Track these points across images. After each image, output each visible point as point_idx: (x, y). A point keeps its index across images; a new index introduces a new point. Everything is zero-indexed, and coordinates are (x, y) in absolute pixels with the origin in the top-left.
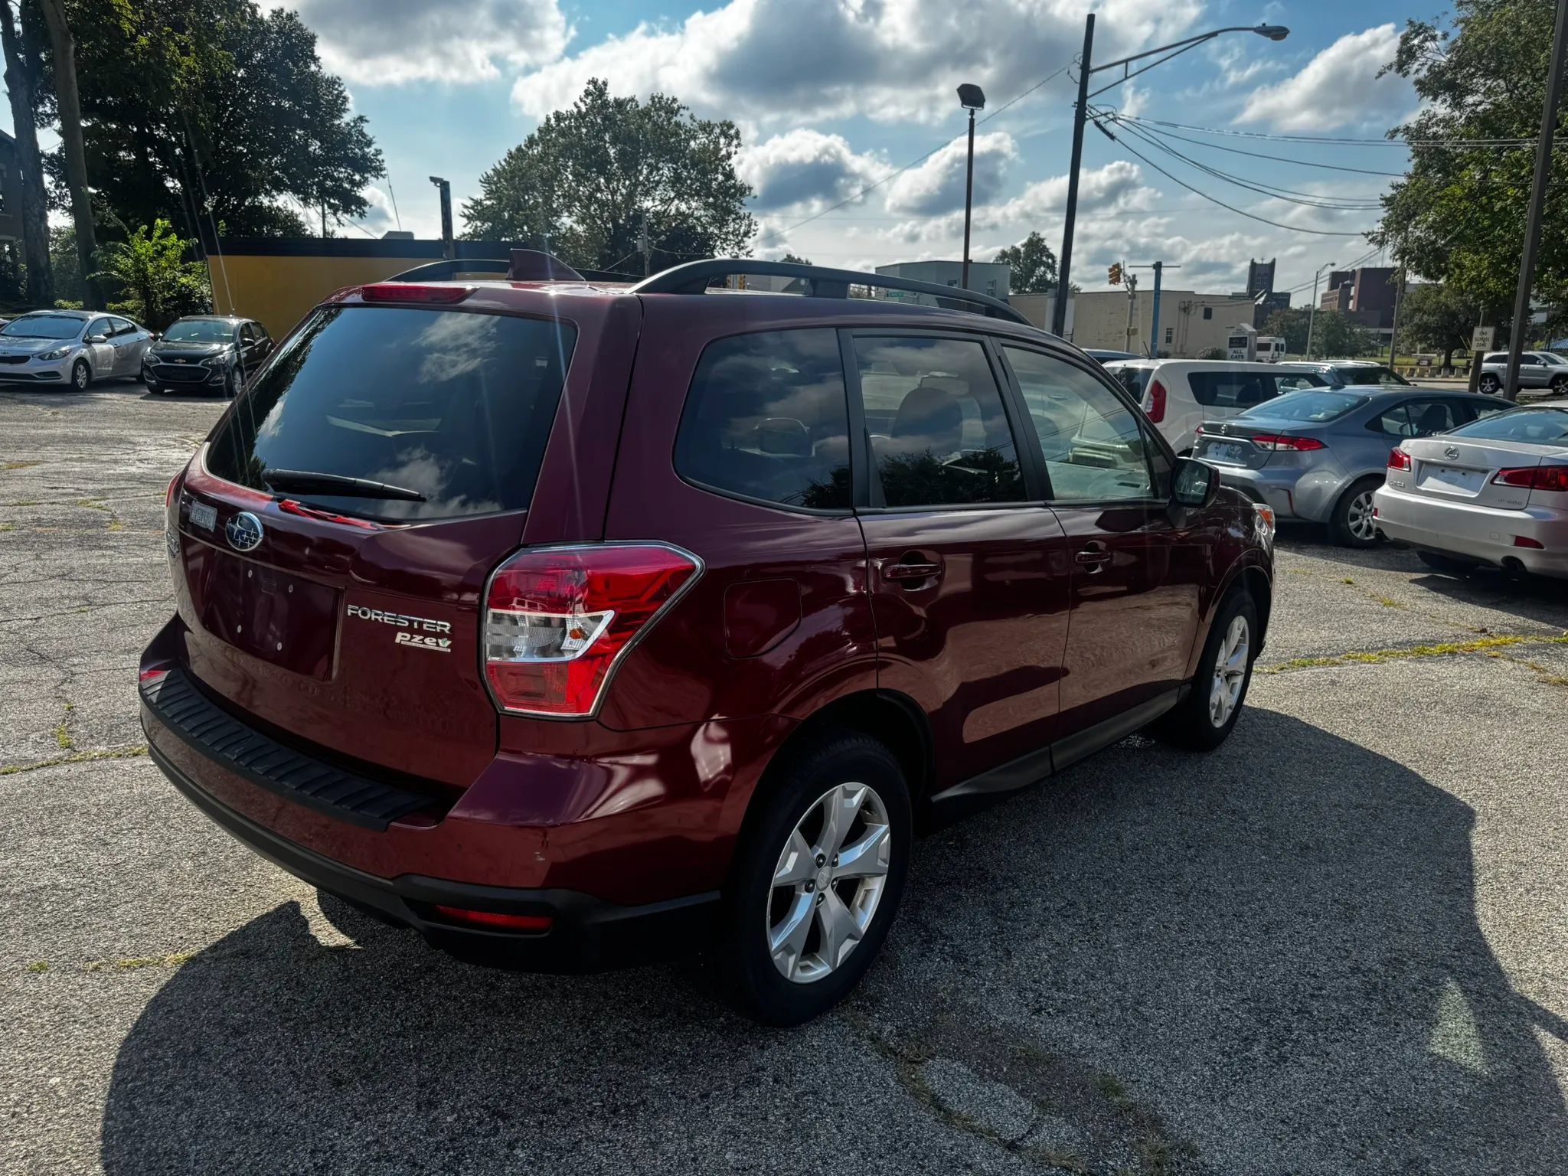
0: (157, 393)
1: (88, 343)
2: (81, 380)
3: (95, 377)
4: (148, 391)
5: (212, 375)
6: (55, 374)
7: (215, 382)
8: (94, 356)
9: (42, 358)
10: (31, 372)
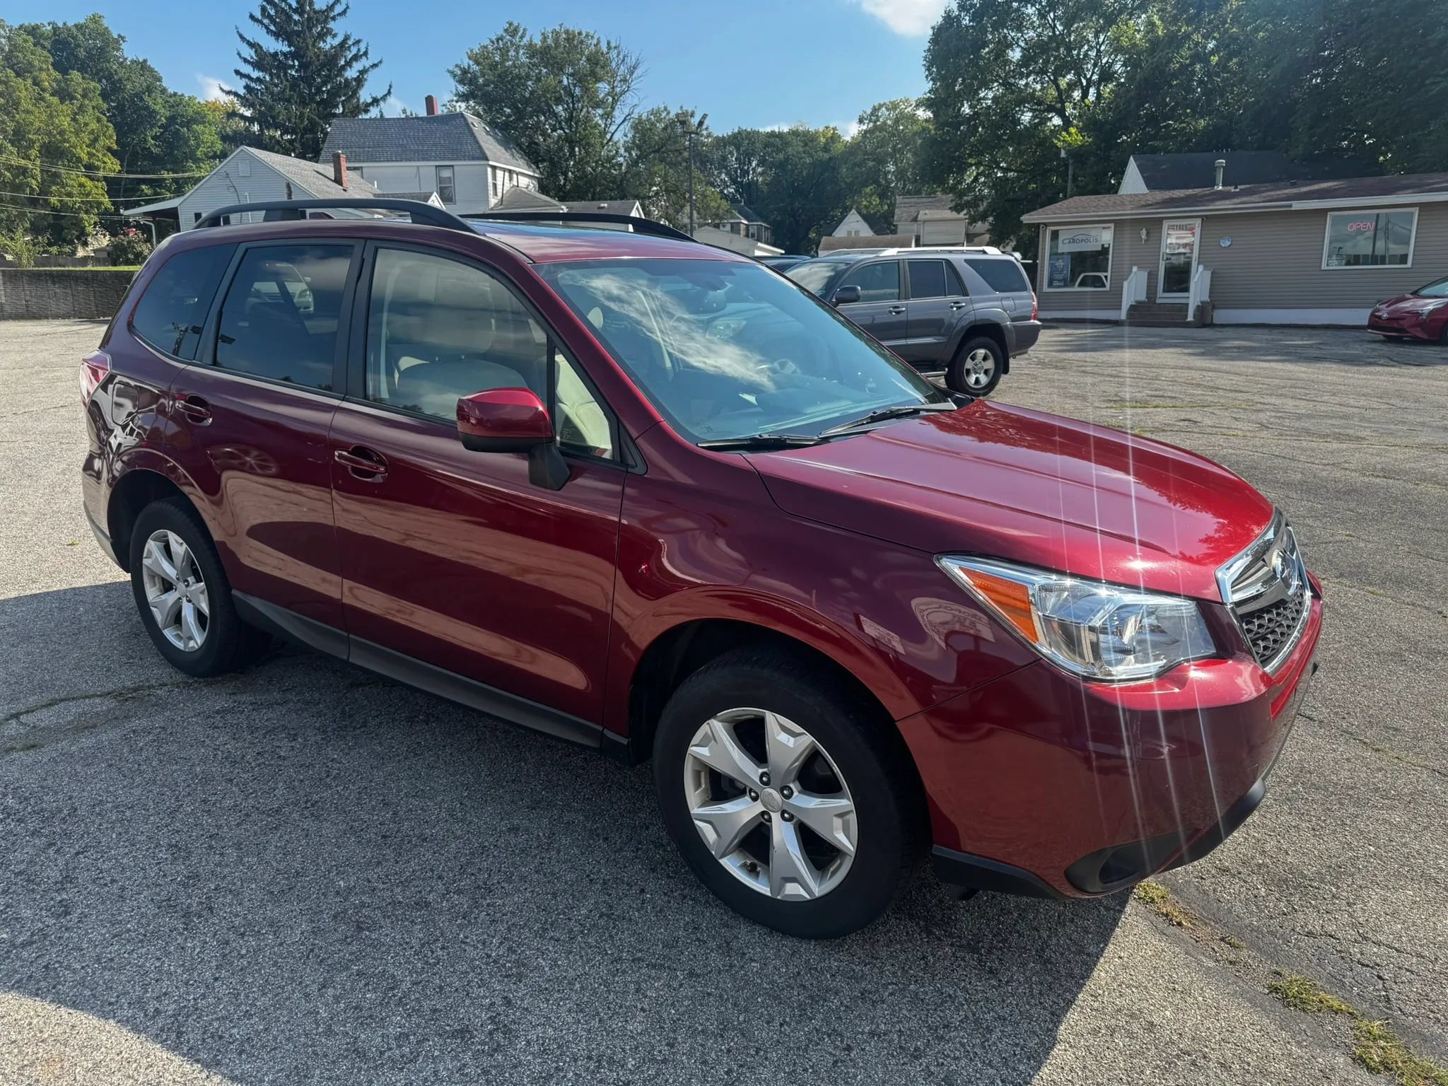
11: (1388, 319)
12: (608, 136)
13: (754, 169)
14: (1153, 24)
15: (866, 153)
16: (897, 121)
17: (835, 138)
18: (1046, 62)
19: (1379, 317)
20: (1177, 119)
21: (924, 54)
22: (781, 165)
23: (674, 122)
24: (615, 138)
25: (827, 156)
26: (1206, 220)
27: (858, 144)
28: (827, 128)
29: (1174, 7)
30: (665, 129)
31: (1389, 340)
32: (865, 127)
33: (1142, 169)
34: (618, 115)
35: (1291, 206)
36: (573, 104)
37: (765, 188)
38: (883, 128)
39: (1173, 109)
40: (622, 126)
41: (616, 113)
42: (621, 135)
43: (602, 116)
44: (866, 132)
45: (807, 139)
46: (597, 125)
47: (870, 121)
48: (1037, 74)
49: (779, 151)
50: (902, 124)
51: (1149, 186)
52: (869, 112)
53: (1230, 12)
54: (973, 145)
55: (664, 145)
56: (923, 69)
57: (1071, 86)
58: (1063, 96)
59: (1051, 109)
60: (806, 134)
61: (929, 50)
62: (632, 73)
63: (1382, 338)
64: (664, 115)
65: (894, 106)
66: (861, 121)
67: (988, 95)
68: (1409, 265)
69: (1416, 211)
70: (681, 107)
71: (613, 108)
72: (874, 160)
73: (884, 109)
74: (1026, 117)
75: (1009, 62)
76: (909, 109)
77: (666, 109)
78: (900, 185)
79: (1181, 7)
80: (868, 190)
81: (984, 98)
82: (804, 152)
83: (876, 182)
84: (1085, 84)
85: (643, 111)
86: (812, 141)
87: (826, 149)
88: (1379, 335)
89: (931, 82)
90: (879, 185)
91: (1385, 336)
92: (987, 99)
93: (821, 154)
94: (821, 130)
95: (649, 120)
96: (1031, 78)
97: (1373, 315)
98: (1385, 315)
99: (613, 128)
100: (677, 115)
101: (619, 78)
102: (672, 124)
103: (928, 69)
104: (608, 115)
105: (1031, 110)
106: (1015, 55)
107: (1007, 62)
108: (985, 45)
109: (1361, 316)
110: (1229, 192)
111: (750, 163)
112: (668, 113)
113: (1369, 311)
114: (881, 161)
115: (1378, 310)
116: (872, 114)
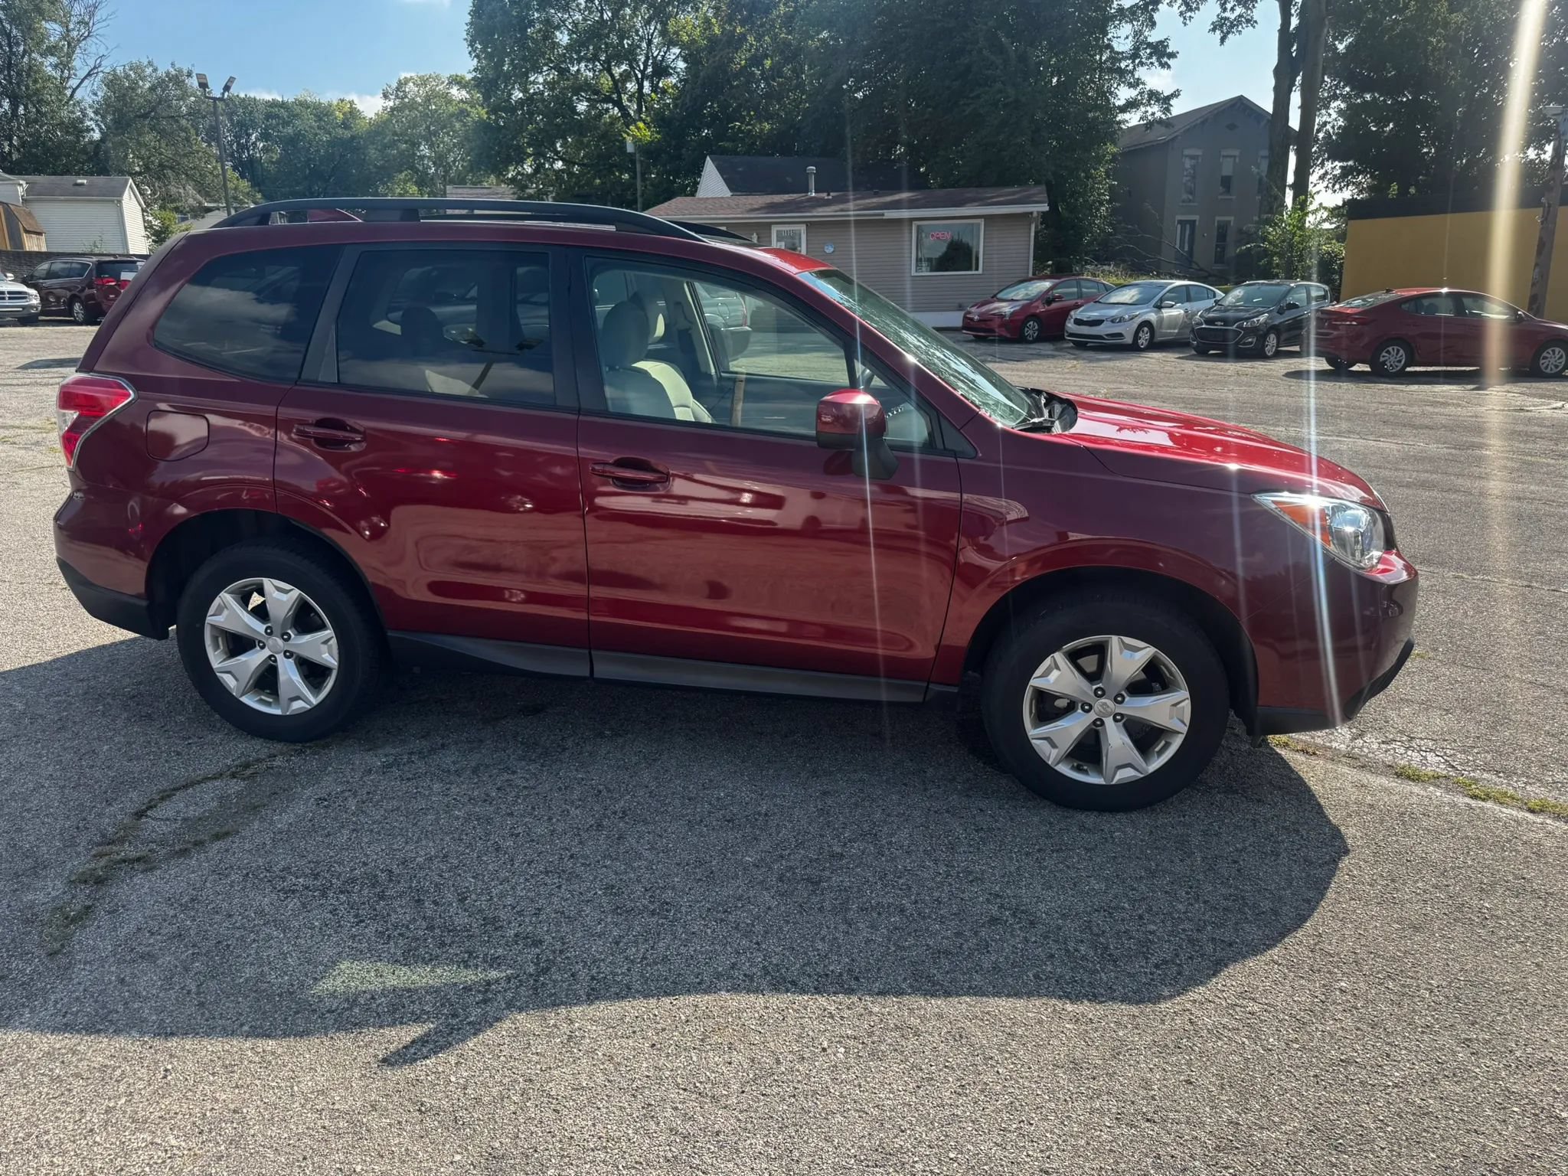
0: (1202, 353)
1: (1159, 307)
2: (1143, 341)
3: (1158, 339)
4: (1194, 352)
5: (1244, 337)
6: (1120, 335)
7: (1245, 344)
8: (1161, 320)
9: (1113, 321)
10: (1102, 333)
11: (980, 321)
12: (68, 93)
13: (254, 143)
14: (707, 21)
15: (395, 134)
16: (428, 99)
17: (353, 113)
18: (597, 49)
19: (972, 319)
20: (742, 120)
21: (466, 28)
22: (291, 142)
23: (163, 81)
24: (78, 96)
25: (348, 134)
26: (810, 225)
27: (385, 123)
28: (342, 101)
29: (729, 6)
30: (152, 89)
31: (979, 339)
32: (391, 104)
33: (721, 170)
34: (80, 64)
35: (883, 215)
36: (10, 47)
37: (272, 168)
38: (412, 106)
39: (737, 110)
40: (86, 82)
41: (76, 63)
42: (88, 95)
43: (55, 67)
44: (393, 109)
45: (322, 113)
46: (50, 78)
47: (397, 97)
48: (588, 60)
49: (286, 124)
50: (435, 104)
51: (731, 189)
52: (395, 85)
53: (778, 16)
54: (532, 135)
55: (153, 109)
56: (465, 44)
57: (626, 77)
58: (618, 85)
59: (608, 99)
60: (317, 106)
61: (471, 23)
62: (92, 15)
63: (972, 338)
64: (149, 71)
65: (423, 82)
66: (386, 96)
67: (539, 80)
68: (980, 271)
69: (982, 222)
70: (173, 64)
71: (69, 55)
72: (406, 143)
73: (411, 84)
74: (582, 107)
75: (557, 45)
76: (441, 87)
77: (150, 63)
78: (441, 172)
79: (735, 6)
80: (402, 176)
81: (534, 83)
82: (319, 128)
83: (412, 168)
84: (640, 76)
85: (117, 62)
86: (326, 115)
87: (345, 125)
88: (969, 335)
89: (476, 60)
90: (417, 171)
91: (974, 336)
92: (538, 83)
93: (340, 131)
94: (335, 102)
95: (127, 76)
96: (583, 65)
97: (965, 317)
98: (976, 318)
99: (73, 83)
100: (168, 74)
101: (74, 19)
102: (161, 84)
103: (471, 45)
104: (64, 65)
105: (588, 100)
106: (563, 38)
107: (555, 45)
108: (531, 24)
109: (956, 319)
110: (823, 199)
111: (249, 135)
112: (155, 70)
113: (962, 314)
114: (415, 145)
115: (969, 313)
116: (398, 89)
